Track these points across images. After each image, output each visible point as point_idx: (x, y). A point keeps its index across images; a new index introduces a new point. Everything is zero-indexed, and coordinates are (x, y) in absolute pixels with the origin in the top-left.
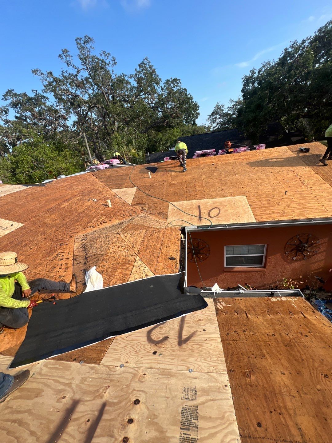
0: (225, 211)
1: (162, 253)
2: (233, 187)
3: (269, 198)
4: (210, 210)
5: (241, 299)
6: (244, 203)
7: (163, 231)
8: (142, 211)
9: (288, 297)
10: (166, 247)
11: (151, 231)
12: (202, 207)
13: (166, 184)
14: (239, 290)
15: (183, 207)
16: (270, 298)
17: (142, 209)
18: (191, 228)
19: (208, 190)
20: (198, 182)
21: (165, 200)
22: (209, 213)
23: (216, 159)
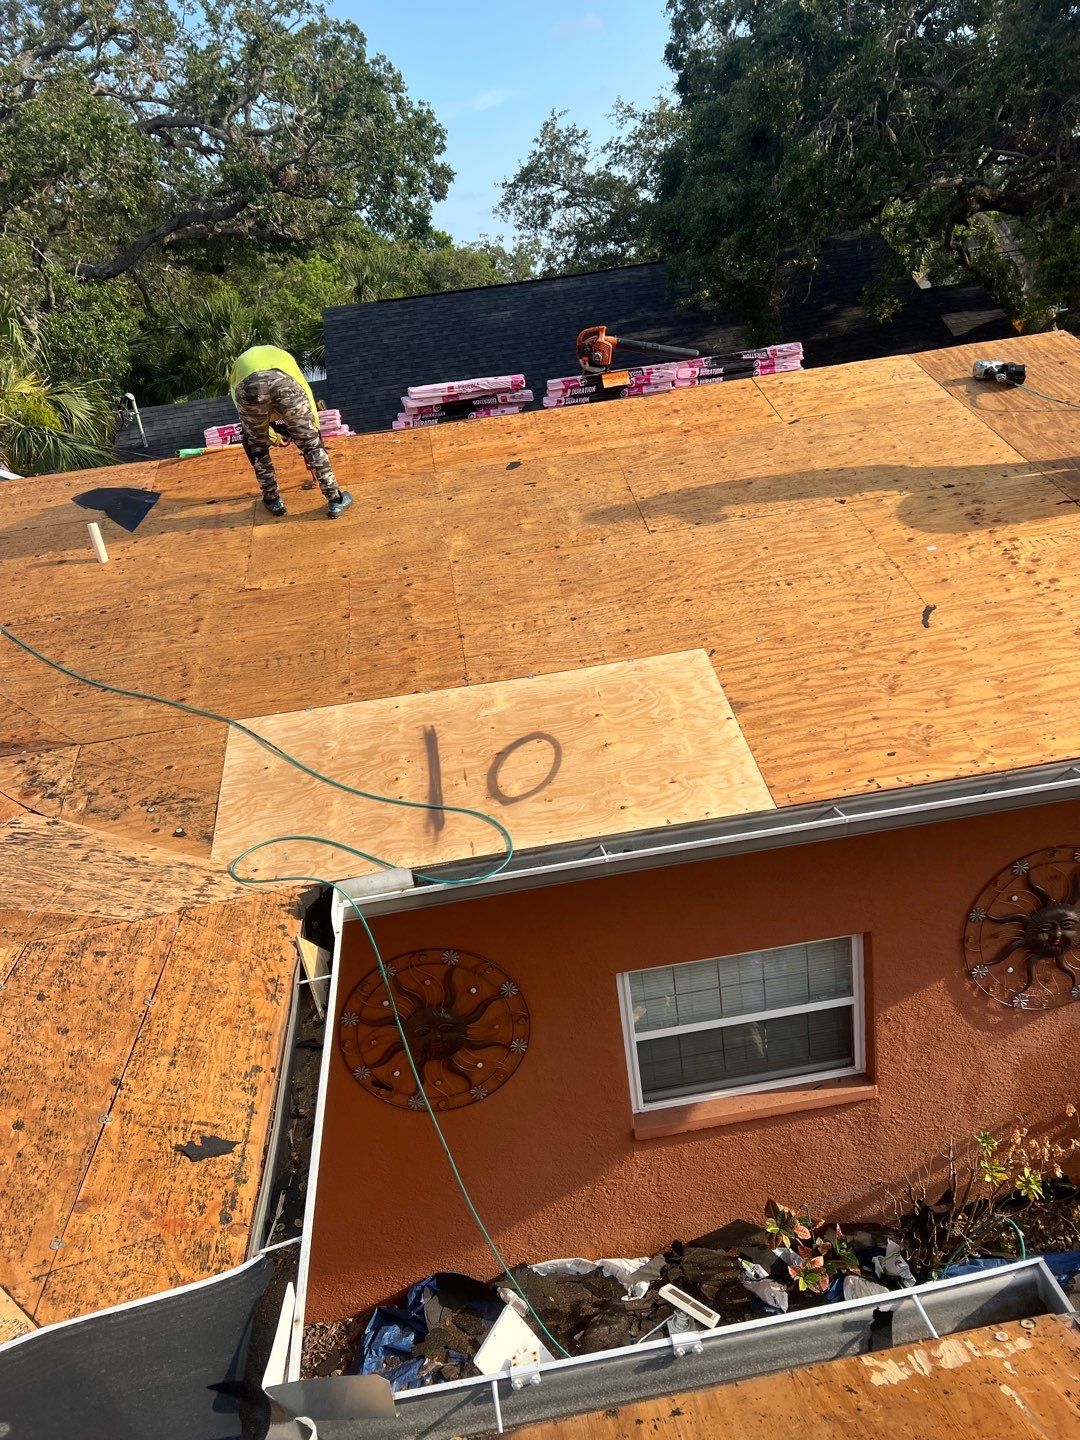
0: (590, 755)
1: (126, 1116)
2: (634, 599)
3: (837, 656)
4: (501, 756)
5: (676, 1413)
6: (699, 692)
7: (163, 933)
8: (27, 795)
9: (974, 1334)
10: (165, 1060)
11: (59, 952)
12: (445, 738)
13: (210, 597)
14: (665, 1332)
15: (322, 750)
16: (868, 1360)
17: (34, 784)
18: (372, 891)
19: (482, 629)
20: (426, 579)
21: (199, 706)
22: (493, 773)
23: (533, 435)
